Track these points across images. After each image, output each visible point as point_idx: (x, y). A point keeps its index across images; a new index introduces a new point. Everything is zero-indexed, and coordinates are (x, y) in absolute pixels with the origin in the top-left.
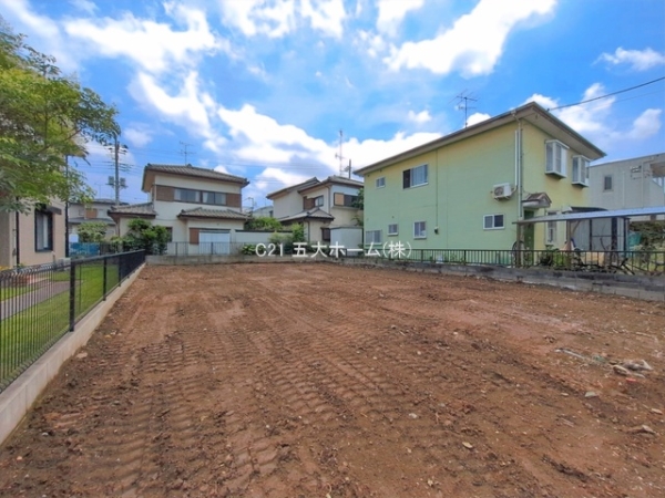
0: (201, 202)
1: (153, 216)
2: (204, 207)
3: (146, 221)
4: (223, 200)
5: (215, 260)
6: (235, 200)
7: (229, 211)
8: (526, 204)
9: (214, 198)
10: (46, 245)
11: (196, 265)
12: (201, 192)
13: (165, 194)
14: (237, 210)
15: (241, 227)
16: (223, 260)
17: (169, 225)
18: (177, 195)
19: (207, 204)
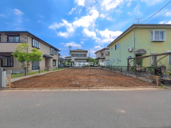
0: (79, 56)
1: (71, 60)
2: (79, 57)
3: (70, 61)
4: (83, 56)
5: (79, 68)
6: (85, 55)
7: (84, 58)
8: (135, 53)
9: (81, 55)
10: (55, 65)
11: (76, 68)
12: (79, 54)
13: (73, 55)
14: (86, 57)
15: (86, 61)
16: (81, 68)
17: (73, 61)
18: (75, 55)
19: (80, 57)
